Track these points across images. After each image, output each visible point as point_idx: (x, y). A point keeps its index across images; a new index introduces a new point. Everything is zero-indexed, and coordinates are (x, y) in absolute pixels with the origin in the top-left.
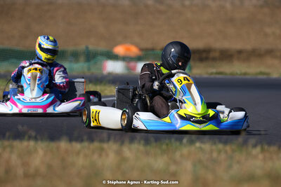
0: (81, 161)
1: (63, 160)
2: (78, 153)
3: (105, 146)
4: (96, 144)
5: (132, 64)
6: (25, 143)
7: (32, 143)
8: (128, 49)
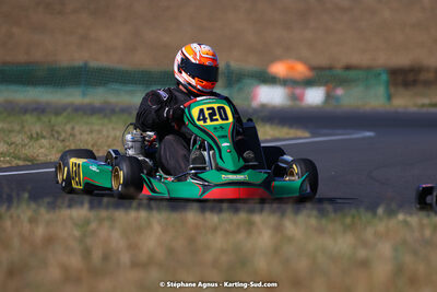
0: (218, 241)
1: (192, 240)
2: (214, 230)
3: (257, 218)
4: (243, 216)
5: (298, 91)
6: (133, 214)
7: (143, 214)
8: (292, 68)
